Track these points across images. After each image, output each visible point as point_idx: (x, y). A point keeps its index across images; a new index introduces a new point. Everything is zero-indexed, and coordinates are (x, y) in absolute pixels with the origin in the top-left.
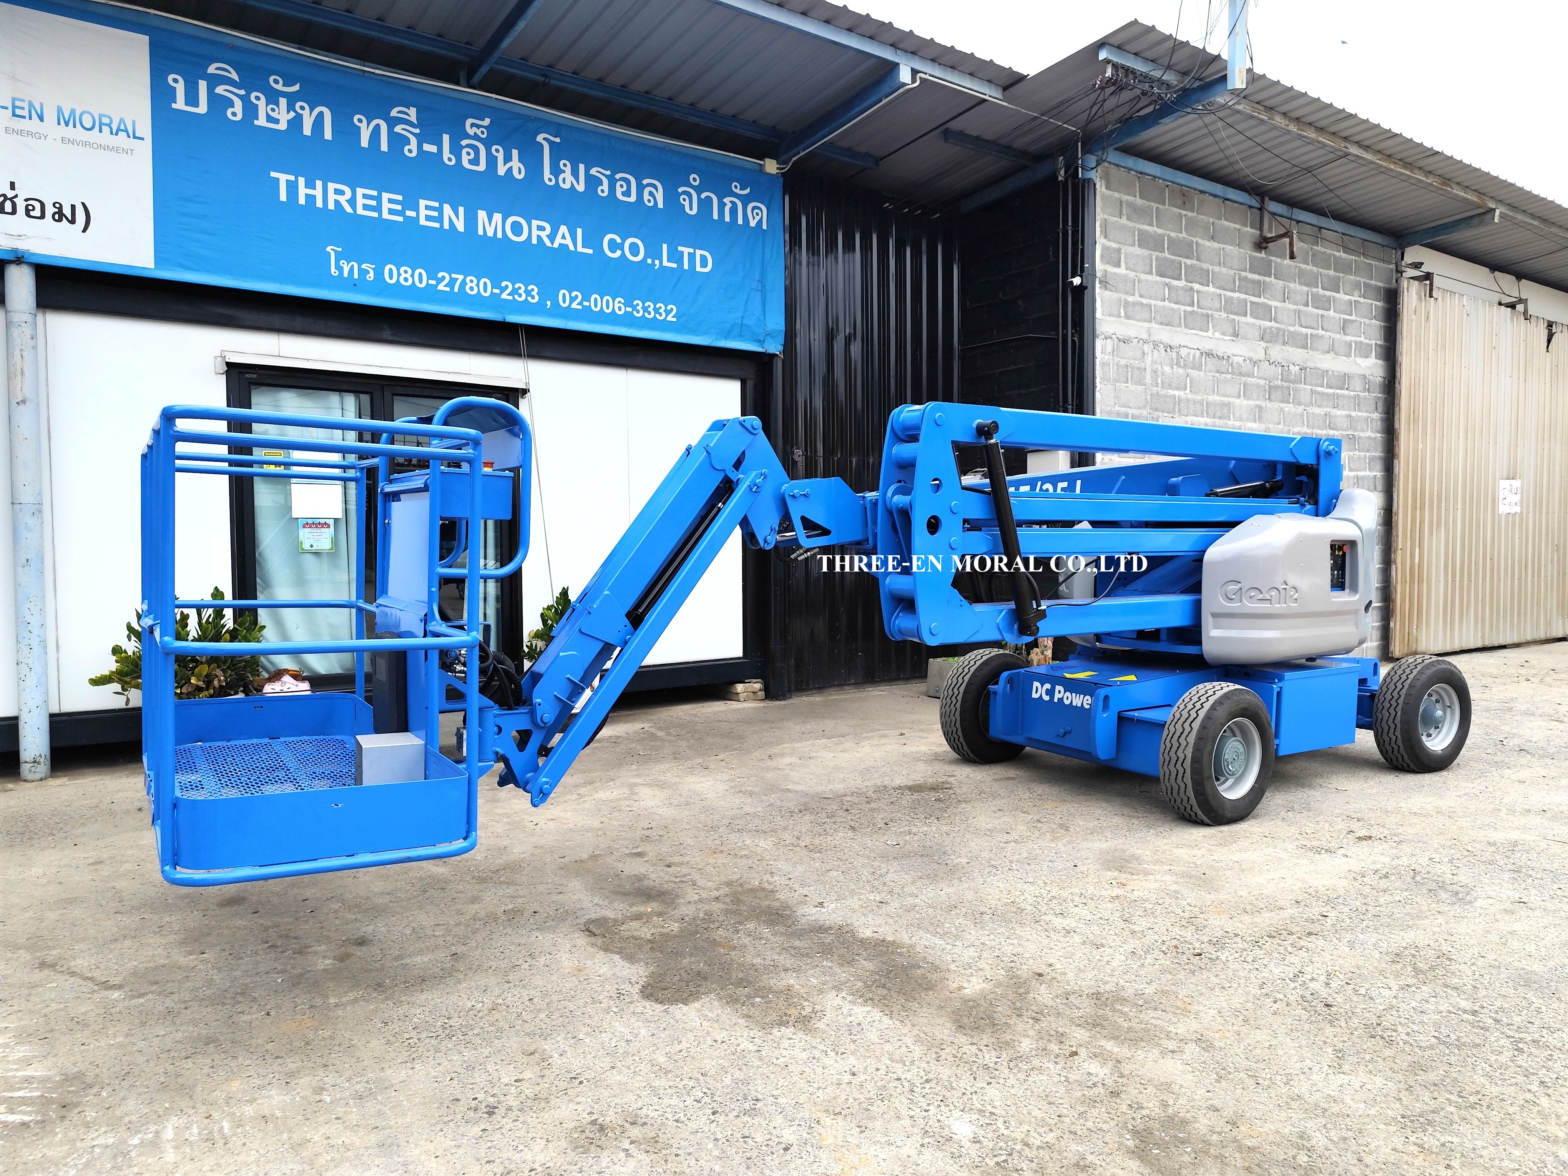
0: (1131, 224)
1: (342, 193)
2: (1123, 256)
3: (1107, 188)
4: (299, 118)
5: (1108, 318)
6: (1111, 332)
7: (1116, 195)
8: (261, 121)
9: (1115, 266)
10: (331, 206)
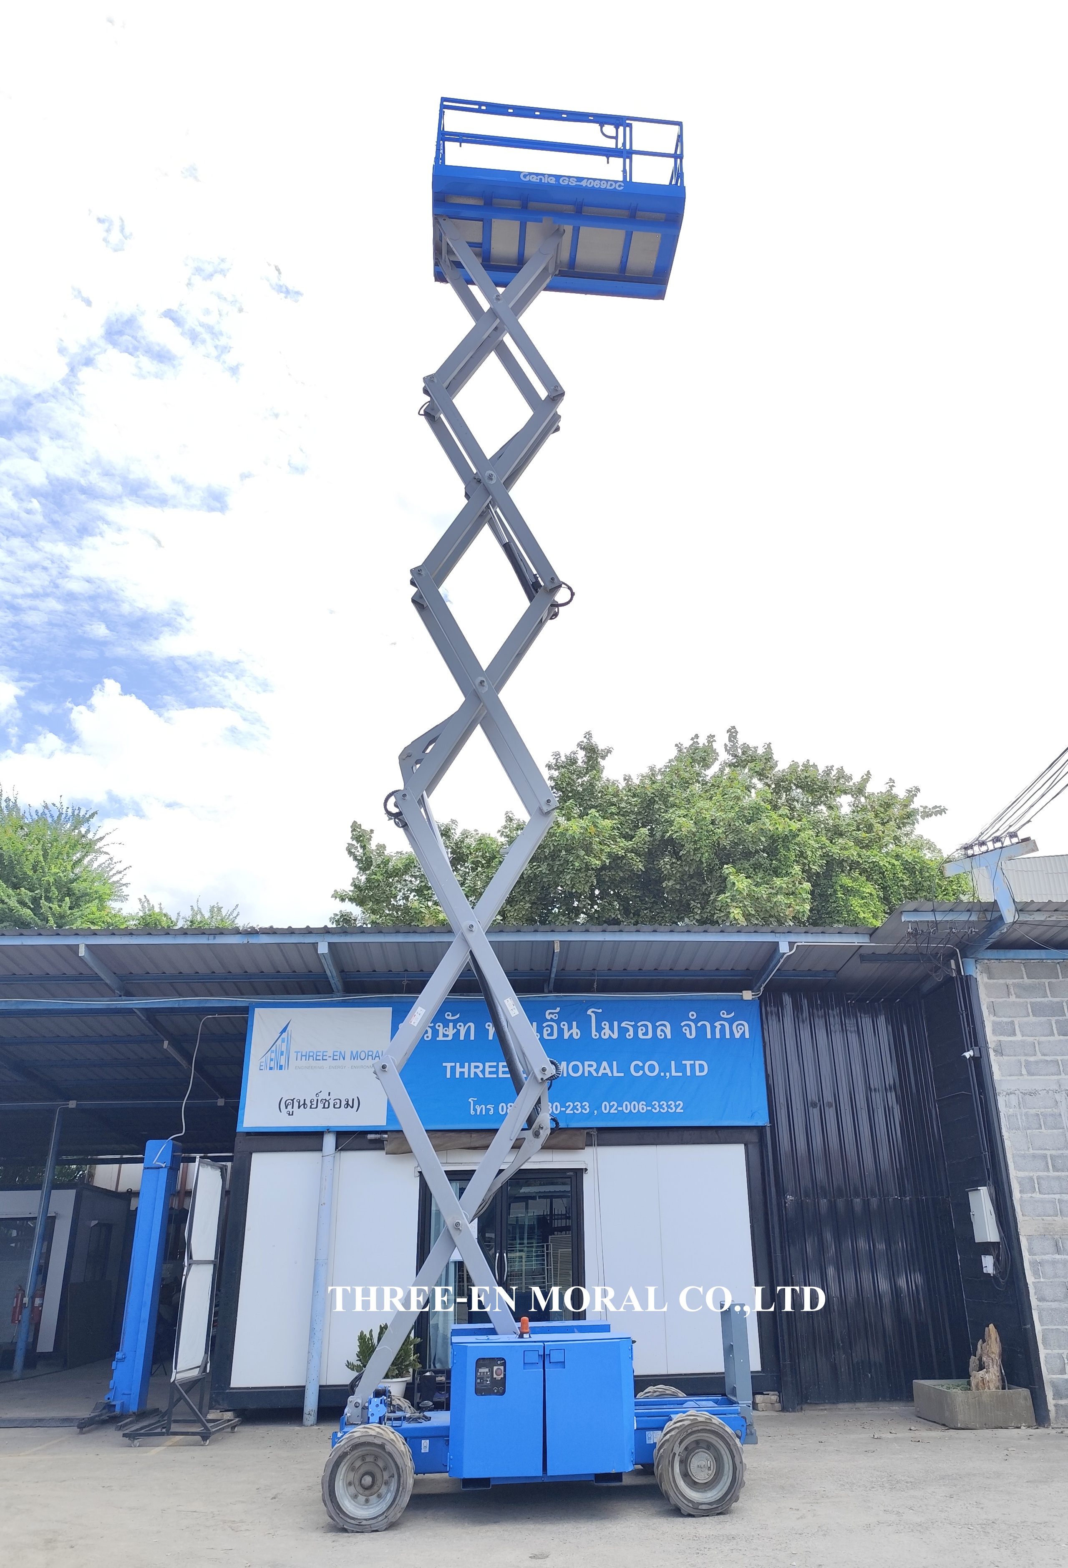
0: (1022, 1000)
1: (477, 1067)
2: (1017, 1027)
3: (989, 978)
4: (458, 1033)
5: (1009, 1078)
6: (1013, 1088)
7: (1001, 981)
8: (440, 1038)
9: (1010, 1036)
10: (472, 1076)
